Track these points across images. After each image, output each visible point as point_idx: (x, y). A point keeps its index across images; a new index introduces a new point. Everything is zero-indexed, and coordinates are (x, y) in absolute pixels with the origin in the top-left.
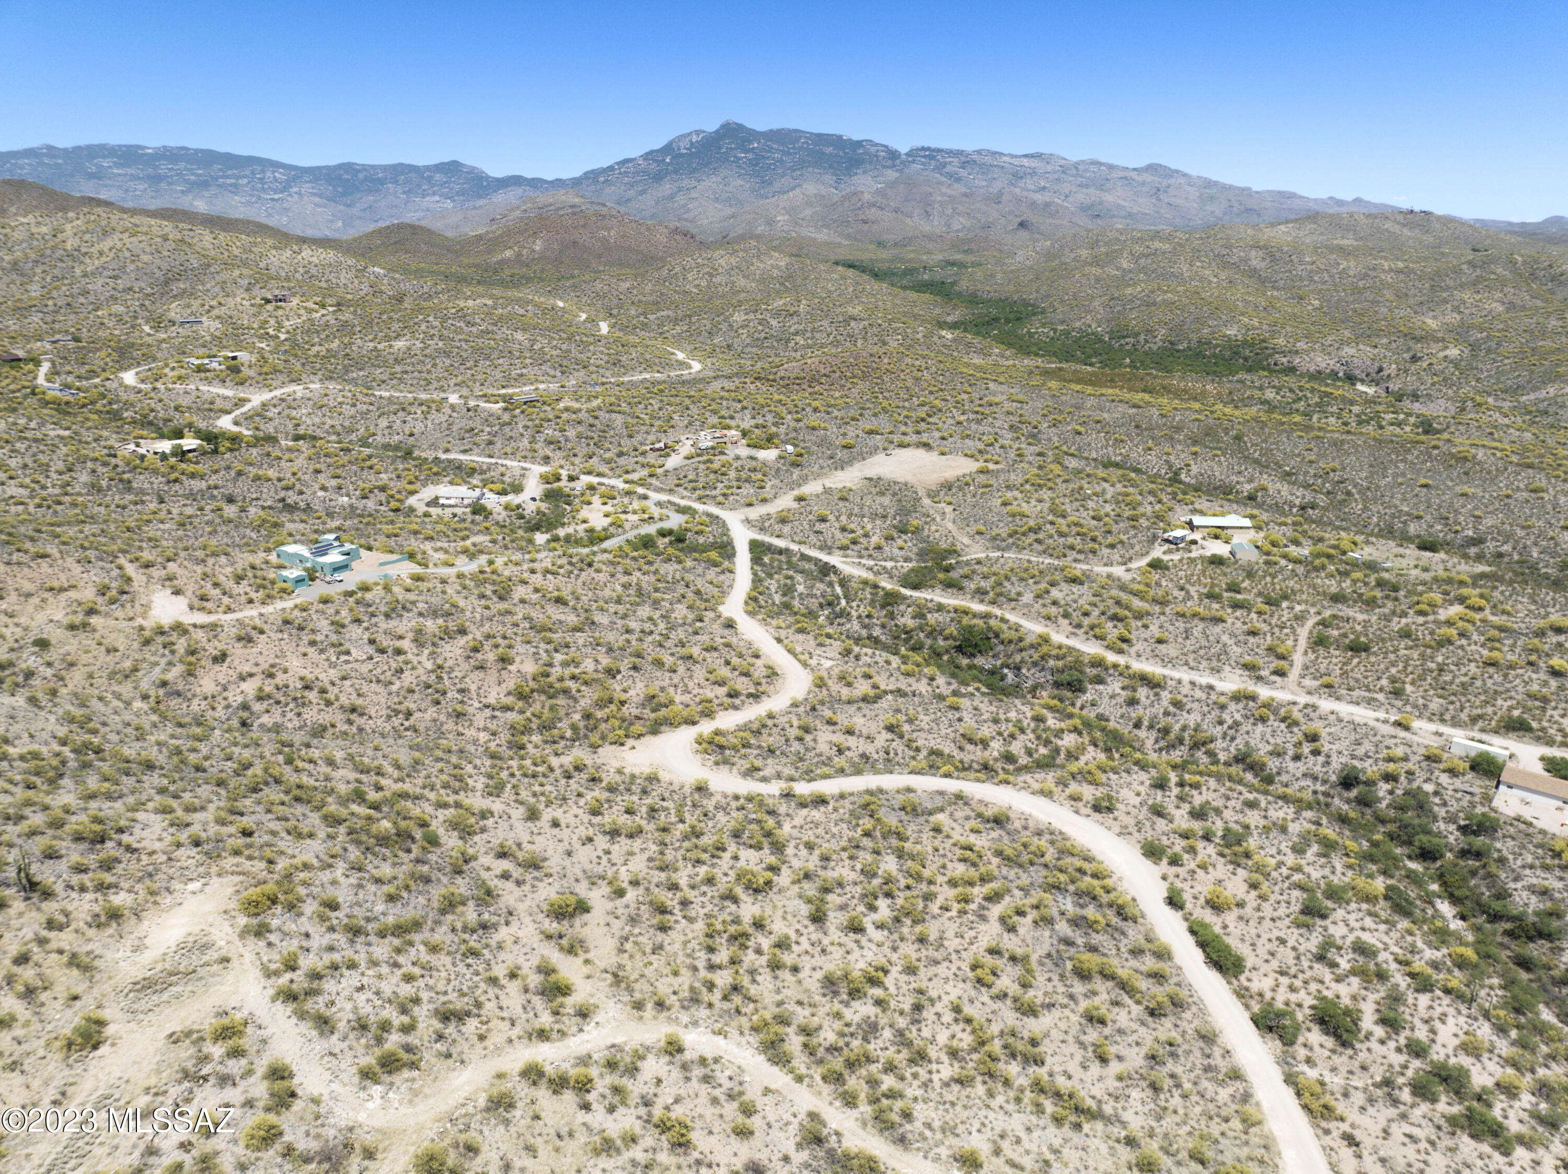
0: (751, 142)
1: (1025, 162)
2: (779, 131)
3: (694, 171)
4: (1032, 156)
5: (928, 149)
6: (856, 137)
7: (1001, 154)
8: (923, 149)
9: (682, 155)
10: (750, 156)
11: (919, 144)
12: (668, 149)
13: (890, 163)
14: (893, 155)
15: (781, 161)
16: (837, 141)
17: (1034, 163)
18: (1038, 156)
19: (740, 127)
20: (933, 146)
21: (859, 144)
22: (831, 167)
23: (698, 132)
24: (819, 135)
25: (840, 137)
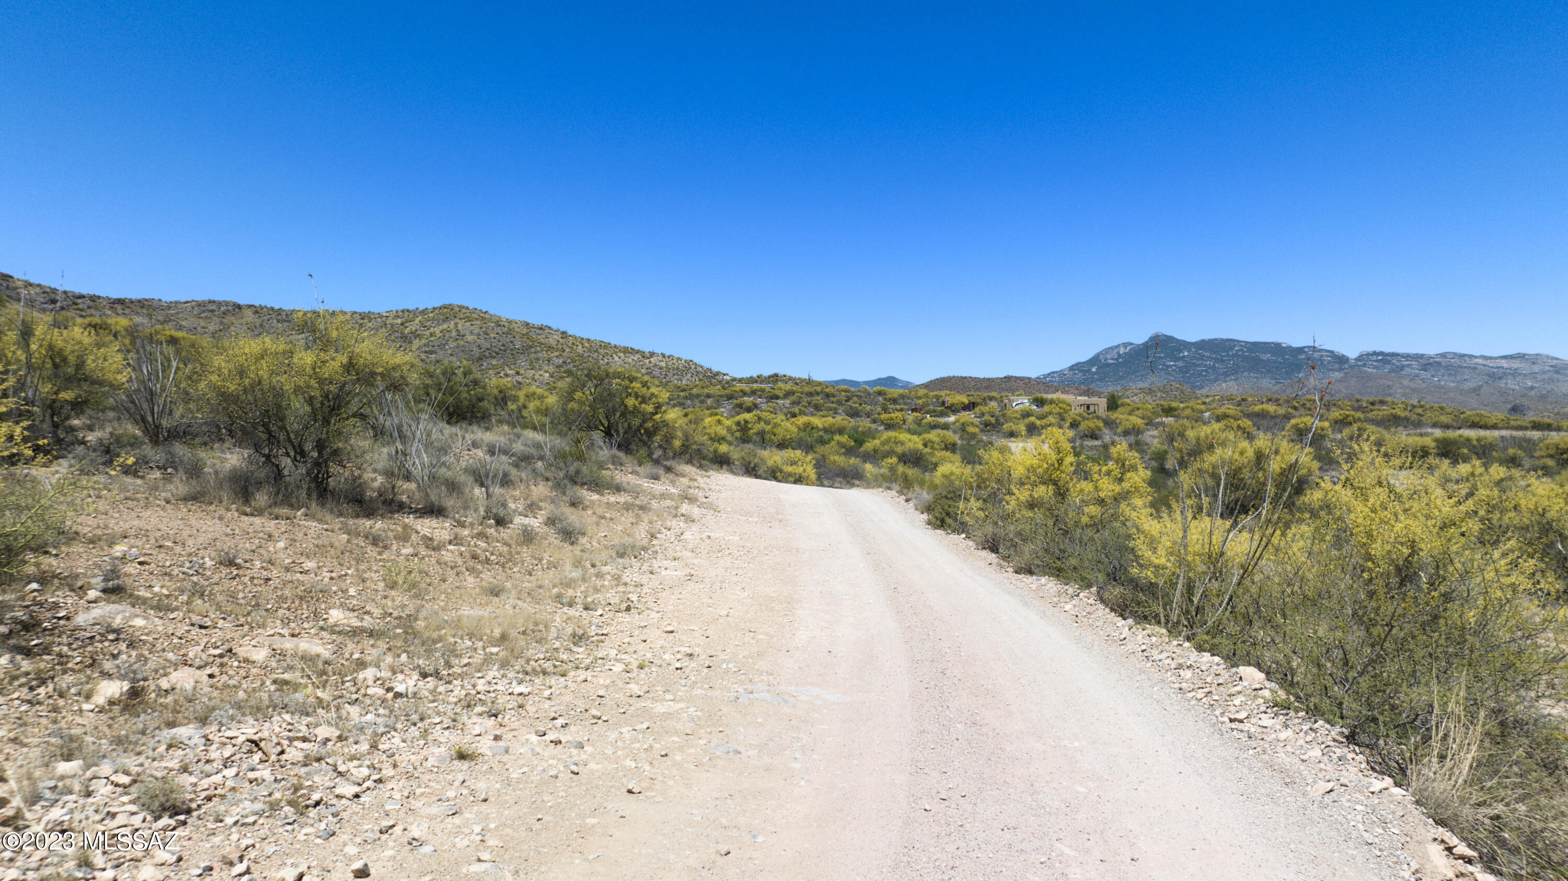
0: (1181, 351)
1: (1504, 363)
2: (1211, 341)
3: (1121, 378)
4: (1511, 357)
5: (1381, 353)
6: (1296, 344)
7: (1471, 356)
8: (1375, 353)
9: (1109, 365)
10: (1180, 364)
11: (1370, 349)
12: (1095, 360)
13: (1337, 366)
14: (1341, 360)
15: (1213, 368)
16: (1276, 348)
17: (1516, 364)
18: (1521, 357)
19: (1171, 339)
20: (1387, 350)
21: (1301, 350)
22: (1269, 371)
23: (1125, 345)
24: (1256, 344)
25: (1278, 345)
